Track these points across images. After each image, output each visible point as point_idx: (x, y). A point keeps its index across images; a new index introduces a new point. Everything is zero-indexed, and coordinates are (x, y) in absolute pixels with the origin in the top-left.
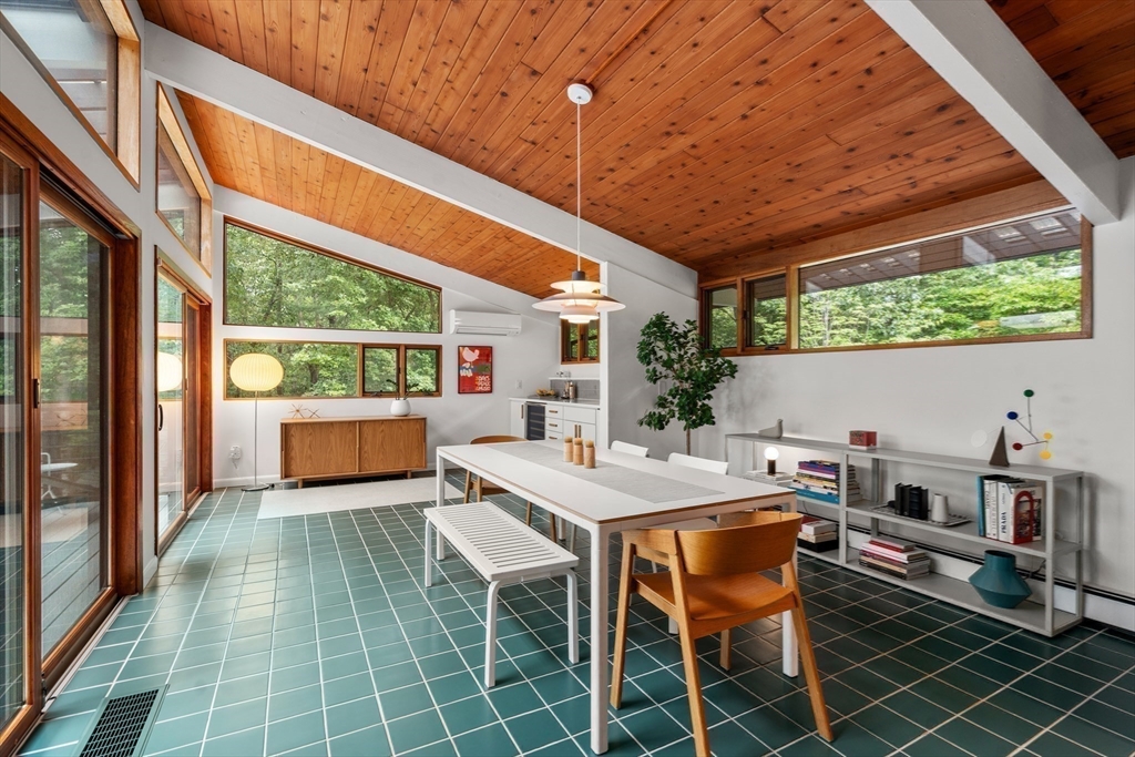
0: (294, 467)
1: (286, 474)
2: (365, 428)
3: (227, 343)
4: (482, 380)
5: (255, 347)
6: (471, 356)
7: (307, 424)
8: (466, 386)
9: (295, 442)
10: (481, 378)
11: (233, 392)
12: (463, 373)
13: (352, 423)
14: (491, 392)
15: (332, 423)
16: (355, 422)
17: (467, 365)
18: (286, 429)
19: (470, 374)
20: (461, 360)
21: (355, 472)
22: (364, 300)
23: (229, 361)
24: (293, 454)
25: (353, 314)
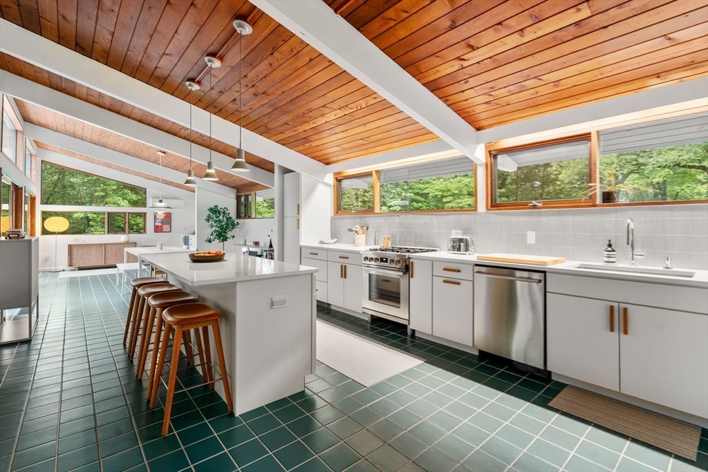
0: (74, 262)
1: (70, 265)
2: (107, 247)
3: (43, 213)
4: (166, 227)
5: (56, 214)
6: (161, 217)
7: (80, 245)
8: (158, 229)
9: (74, 252)
10: (165, 226)
11: (45, 232)
12: (157, 224)
13: (101, 245)
14: (170, 232)
15: (92, 245)
16: (102, 244)
17: (159, 221)
18: (70, 247)
19: (160, 224)
20: (156, 219)
21: (102, 264)
22: (115, 187)
23: (44, 220)
24: (73, 257)
25: (110, 194)
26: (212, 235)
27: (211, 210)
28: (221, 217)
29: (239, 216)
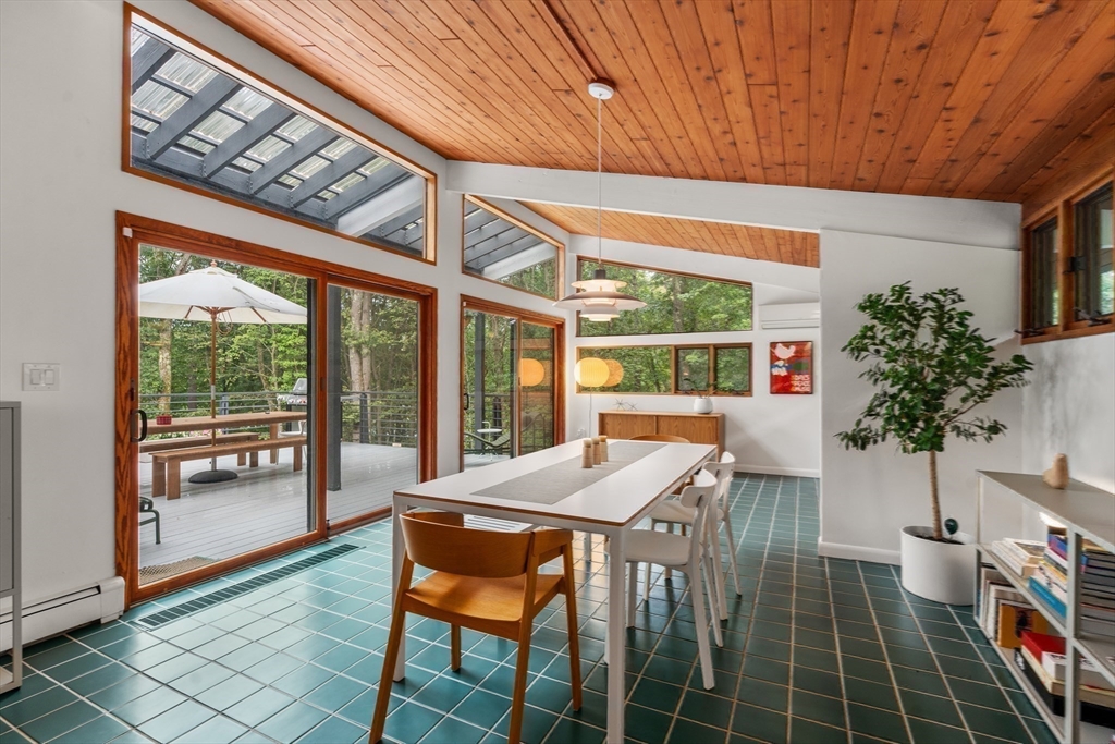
2: (661, 422)
3: (579, 349)
4: (799, 379)
6: (785, 353)
7: (617, 414)
8: (781, 386)
10: (797, 377)
12: (776, 372)
14: (811, 393)
15: (635, 416)
16: (654, 417)
17: (780, 363)
18: (604, 419)
19: (783, 372)
20: (774, 358)
26: (870, 412)
27: (871, 304)
28: (924, 336)
29: (1034, 325)
